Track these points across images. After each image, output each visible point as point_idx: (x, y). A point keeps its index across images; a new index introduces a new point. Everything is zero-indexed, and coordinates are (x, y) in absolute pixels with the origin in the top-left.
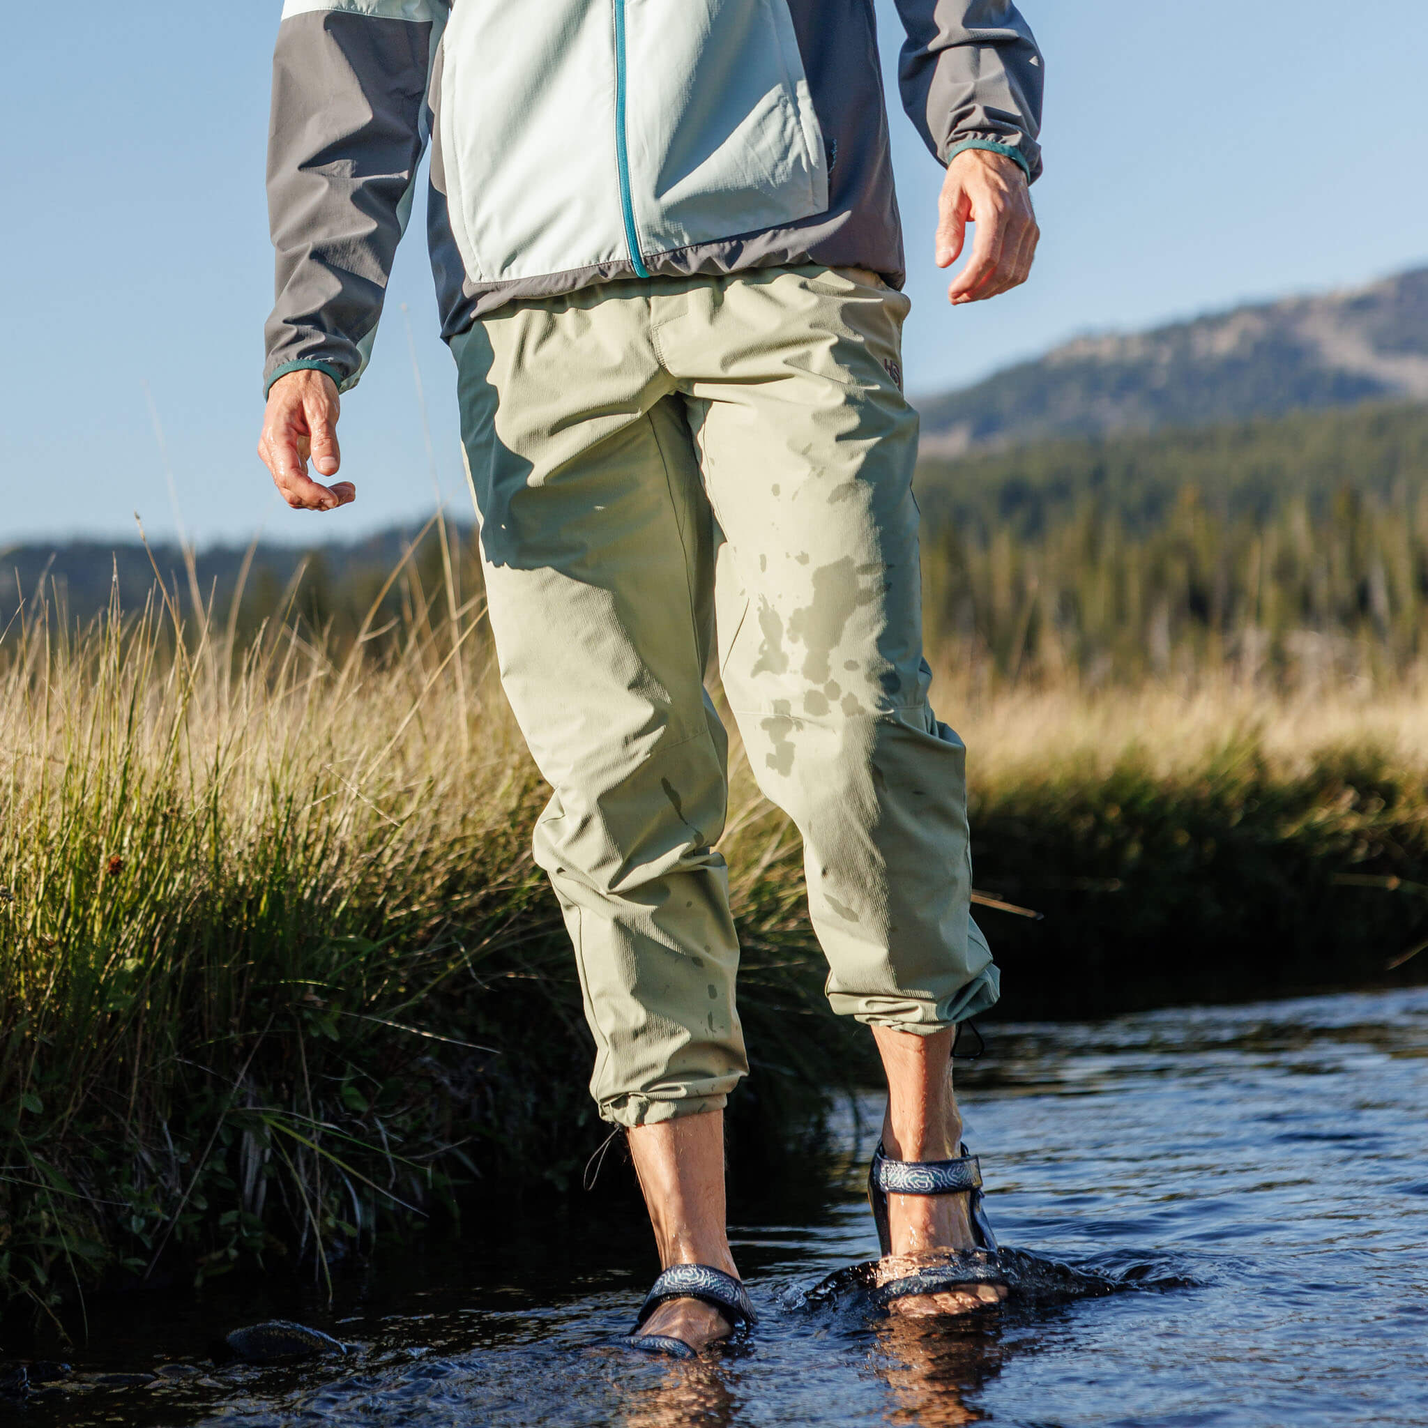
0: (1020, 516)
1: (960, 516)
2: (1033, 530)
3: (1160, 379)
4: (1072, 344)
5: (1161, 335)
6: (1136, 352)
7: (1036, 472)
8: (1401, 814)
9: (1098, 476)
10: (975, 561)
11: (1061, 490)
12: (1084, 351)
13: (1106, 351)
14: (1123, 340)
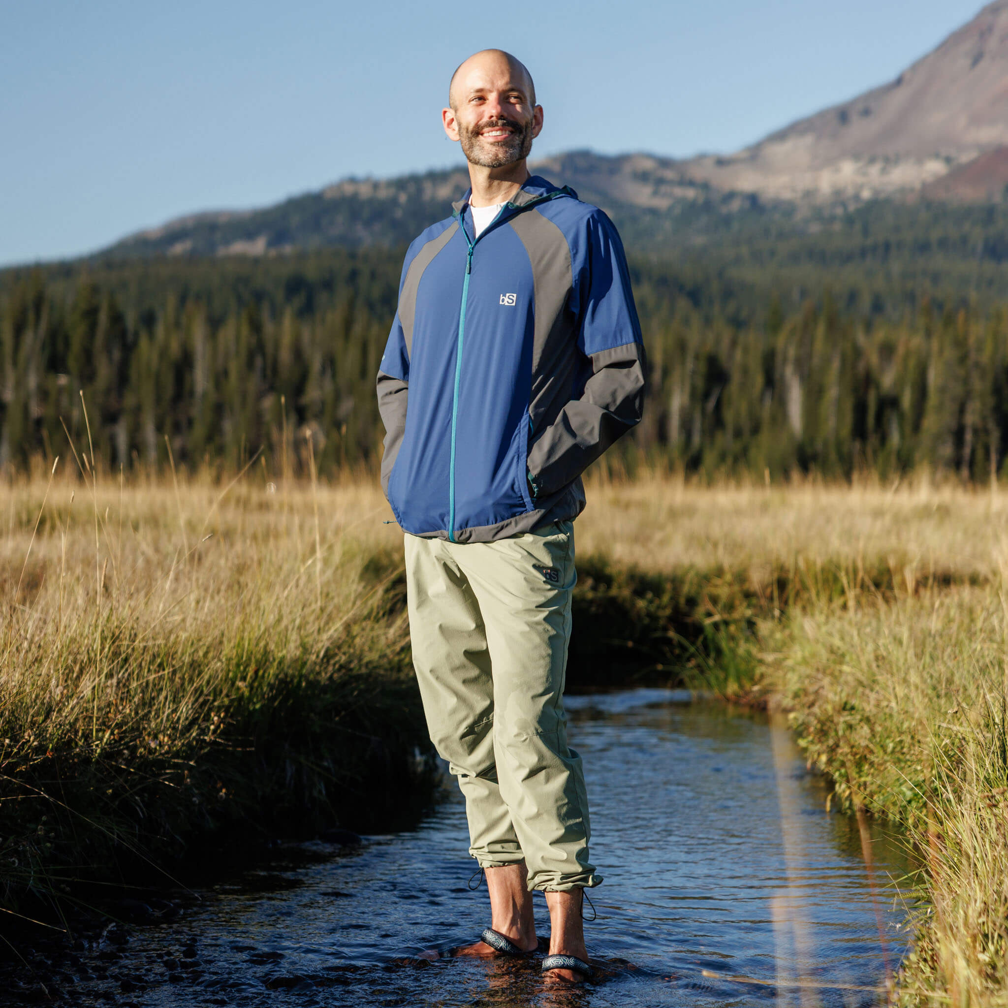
0: (299, 301)
1: (259, 296)
2: (307, 311)
3: (399, 214)
4: (339, 186)
5: (400, 183)
6: (383, 194)
7: (312, 271)
8: (614, 592)
9: (353, 275)
10: (269, 328)
11: (328, 285)
12: (349, 189)
13: (365, 192)
14: (376, 185)
